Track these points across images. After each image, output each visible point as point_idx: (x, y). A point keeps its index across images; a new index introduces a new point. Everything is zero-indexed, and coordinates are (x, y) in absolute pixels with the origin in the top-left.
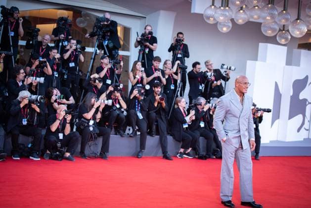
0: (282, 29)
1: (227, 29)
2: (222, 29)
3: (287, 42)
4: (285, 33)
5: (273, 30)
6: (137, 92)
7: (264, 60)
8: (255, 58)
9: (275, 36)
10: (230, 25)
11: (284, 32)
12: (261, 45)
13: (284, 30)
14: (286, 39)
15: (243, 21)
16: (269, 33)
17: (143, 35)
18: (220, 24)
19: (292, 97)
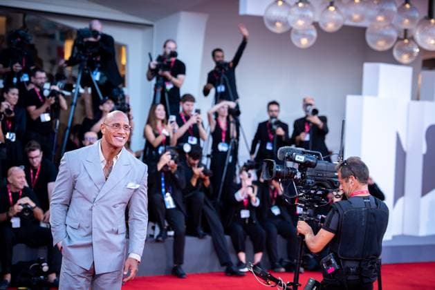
0: (402, 36)
1: (309, 40)
2: (299, 41)
3: (413, 59)
4: (408, 44)
5: (388, 39)
6: (170, 157)
7: (375, 93)
8: (359, 91)
9: (391, 50)
10: (314, 33)
11: (406, 41)
12: (368, 67)
13: (405, 38)
14: (411, 53)
15: (336, 25)
16: (381, 45)
17: (160, 59)
18: (296, 32)
19: (425, 157)
